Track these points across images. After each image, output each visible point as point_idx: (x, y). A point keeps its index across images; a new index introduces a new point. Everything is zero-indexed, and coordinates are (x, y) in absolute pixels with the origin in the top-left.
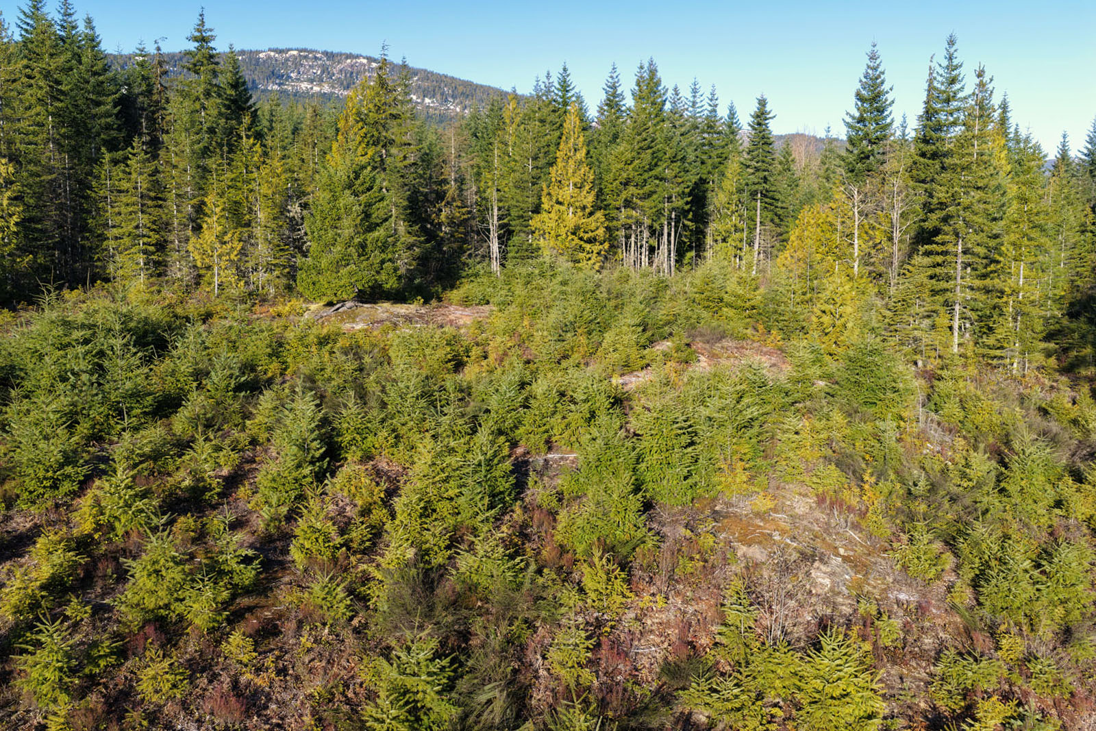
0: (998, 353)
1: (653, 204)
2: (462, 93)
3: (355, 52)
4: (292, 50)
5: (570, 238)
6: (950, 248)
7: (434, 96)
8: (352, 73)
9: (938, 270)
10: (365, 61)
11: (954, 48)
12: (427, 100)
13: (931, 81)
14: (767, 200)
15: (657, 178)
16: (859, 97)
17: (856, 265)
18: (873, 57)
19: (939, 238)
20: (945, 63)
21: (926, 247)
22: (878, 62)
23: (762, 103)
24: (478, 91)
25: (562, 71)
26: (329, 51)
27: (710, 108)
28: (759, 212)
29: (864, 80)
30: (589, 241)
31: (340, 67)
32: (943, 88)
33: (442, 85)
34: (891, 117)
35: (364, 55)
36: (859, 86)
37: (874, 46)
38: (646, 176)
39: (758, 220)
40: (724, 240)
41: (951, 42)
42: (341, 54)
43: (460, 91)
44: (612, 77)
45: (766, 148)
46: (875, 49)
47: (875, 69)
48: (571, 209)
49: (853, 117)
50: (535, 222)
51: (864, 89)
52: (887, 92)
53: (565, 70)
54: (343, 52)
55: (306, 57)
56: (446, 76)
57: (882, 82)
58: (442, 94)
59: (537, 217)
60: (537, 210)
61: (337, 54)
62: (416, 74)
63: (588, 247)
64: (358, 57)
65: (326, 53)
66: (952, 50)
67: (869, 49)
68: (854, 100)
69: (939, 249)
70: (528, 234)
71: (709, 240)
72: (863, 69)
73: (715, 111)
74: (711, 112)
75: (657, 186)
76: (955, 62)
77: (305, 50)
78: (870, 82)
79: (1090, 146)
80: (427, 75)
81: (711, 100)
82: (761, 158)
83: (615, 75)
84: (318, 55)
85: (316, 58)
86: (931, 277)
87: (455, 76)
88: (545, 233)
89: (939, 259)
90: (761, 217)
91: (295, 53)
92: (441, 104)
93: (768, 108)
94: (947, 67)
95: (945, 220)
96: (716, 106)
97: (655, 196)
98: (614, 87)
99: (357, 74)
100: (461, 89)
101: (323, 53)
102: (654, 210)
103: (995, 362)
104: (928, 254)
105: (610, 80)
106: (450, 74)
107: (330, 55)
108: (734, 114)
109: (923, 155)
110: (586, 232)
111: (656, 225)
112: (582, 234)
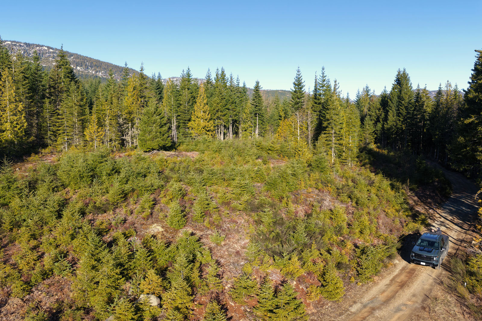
0: (345, 161)
1: (227, 118)
2: (95, 65)
3: (41, 44)
4: (8, 41)
5: (202, 130)
6: (331, 132)
7: (82, 66)
8: (40, 54)
9: (328, 138)
10: (46, 48)
11: (324, 71)
12: (78, 68)
13: (316, 80)
14: (260, 116)
15: (227, 109)
16: (294, 84)
17: (299, 138)
18: (298, 71)
19: (327, 129)
20: (322, 75)
21: (324, 132)
22: (300, 73)
23: (258, 83)
24: (103, 64)
25: (187, 70)
26: (28, 42)
27: (237, 83)
28: (257, 120)
29: (296, 78)
30: (208, 131)
31: (33, 50)
32: (321, 83)
33: (86, 61)
34: (304, 91)
35: (46, 45)
36: (294, 80)
37: (299, 68)
38: (224, 108)
39: (257, 123)
40: (245, 131)
41: (323, 69)
42: (34, 45)
43: (94, 64)
44: (208, 73)
45: (260, 98)
46: (299, 69)
47: (299, 75)
48: (202, 120)
49: (293, 90)
50: (190, 124)
51: (296, 81)
52: (303, 83)
53: (189, 69)
54: (35, 43)
55: (15, 45)
56: (87, 57)
57: (302, 79)
58: (86, 65)
59: (190, 123)
60: (189, 120)
61: (32, 44)
62: (72, 56)
63: (208, 133)
64: (42, 46)
65: (26, 44)
66: (323, 71)
67: (297, 69)
68: (293, 85)
69: (328, 132)
70: (186, 128)
71: (240, 131)
72: (296, 75)
73: (239, 84)
74: (237, 85)
75: (227, 112)
76: (325, 75)
77: (15, 42)
78: (298, 79)
79: (357, 98)
80: (78, 56)
81: (237, 81)
82: (258, 102)
83: (209, 72)
84: (22, 44)
85: (21, 46)
86: (326, 140)
87: (92, 57)
88: (193, 128)
89: (328, 135)
90: (258, 122)
91: (9, 43)
92: (85, 70)
93: (260, 85)
94: (322, 77)
95: (329, 124)
96: (239, 83)
97: (227, 115)
98: (209, 77)
99: (42, 54)
100: (94, 63)
101: (24, 43)
102: (227, 120)
103: (344, 164)
104: (325, 134)
105: (208, 74)
106: (89, 56)
107: (28, 45)
108: (245, 86)
109: (316, 103)
110: (207, 128)
111: (227, 126)
112: (206, 129)
